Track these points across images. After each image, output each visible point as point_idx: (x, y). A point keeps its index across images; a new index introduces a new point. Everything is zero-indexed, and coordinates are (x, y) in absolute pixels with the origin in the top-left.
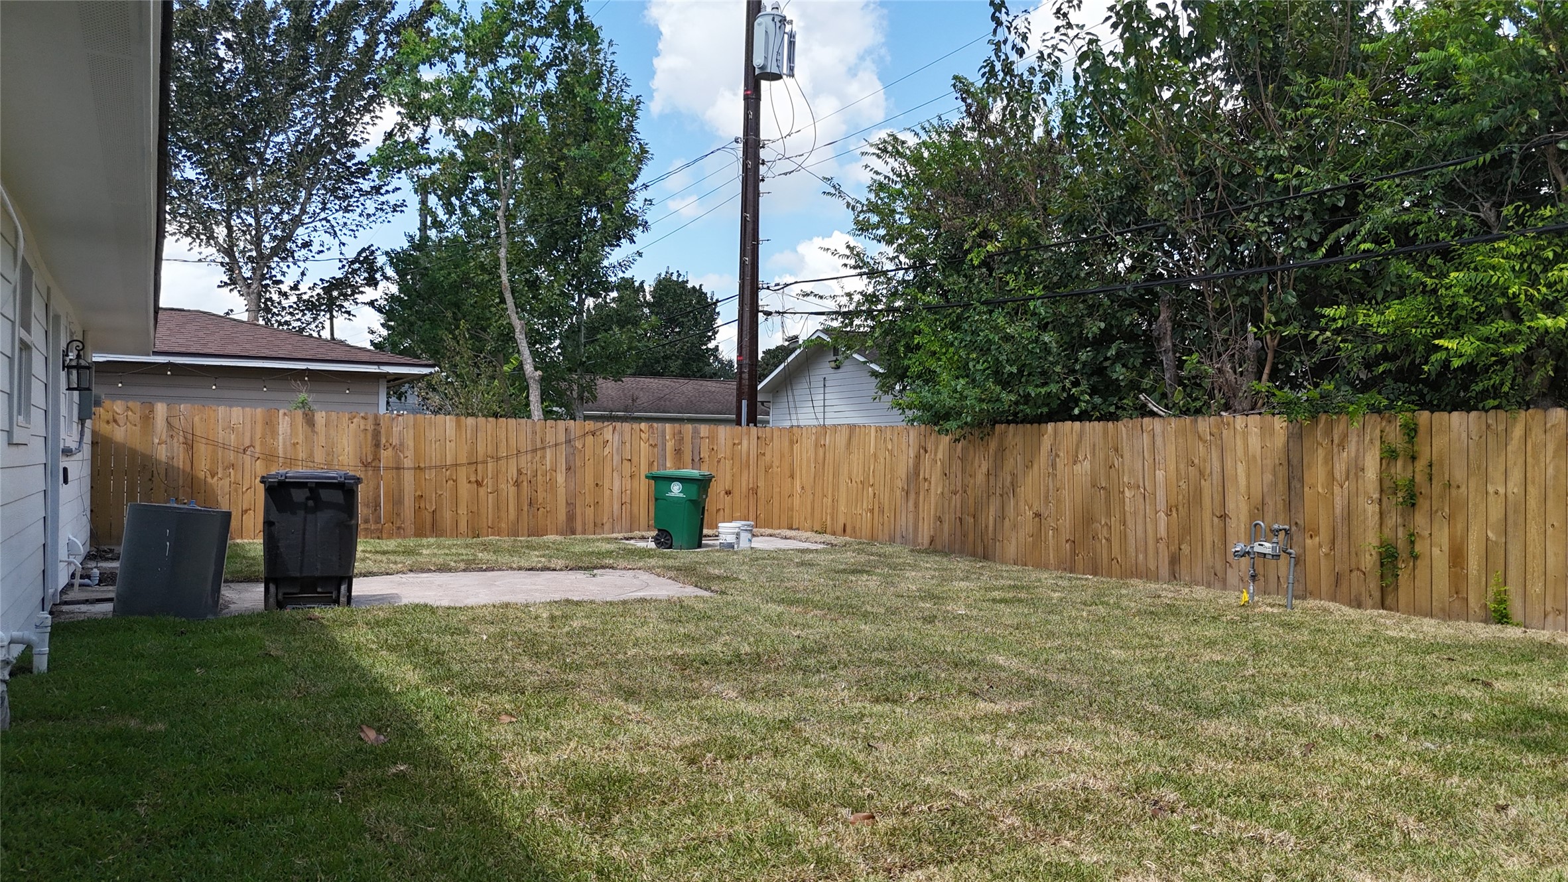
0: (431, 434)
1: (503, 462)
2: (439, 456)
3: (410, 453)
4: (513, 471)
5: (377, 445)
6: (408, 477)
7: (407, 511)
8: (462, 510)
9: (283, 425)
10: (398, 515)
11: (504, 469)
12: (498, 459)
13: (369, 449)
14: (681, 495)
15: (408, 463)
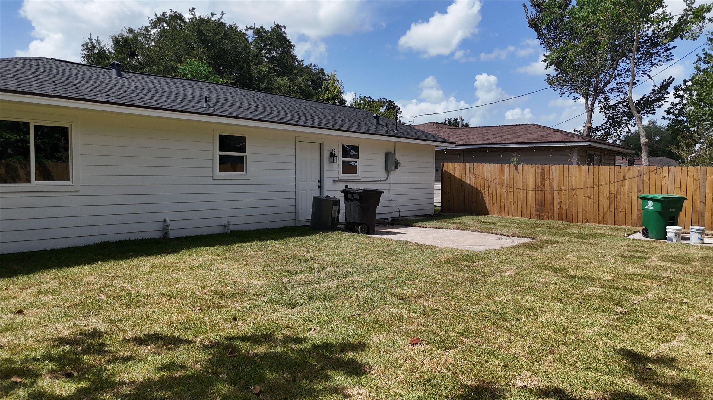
0: (566, 174)
1: (602, 187)
2: (570, 184)
3: (556, 182)
4: (607, 192)
5: (543, 179)
6: (556, 193)
7: (555, 208)
8: (580, 210)
9: (507, 171)
10: (551, 209)
11: (602, 191)
12: (599, 186)
13: (539, 180)
14: (652, 208)
15: (556, 187)
